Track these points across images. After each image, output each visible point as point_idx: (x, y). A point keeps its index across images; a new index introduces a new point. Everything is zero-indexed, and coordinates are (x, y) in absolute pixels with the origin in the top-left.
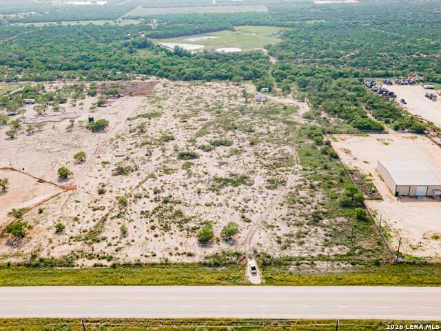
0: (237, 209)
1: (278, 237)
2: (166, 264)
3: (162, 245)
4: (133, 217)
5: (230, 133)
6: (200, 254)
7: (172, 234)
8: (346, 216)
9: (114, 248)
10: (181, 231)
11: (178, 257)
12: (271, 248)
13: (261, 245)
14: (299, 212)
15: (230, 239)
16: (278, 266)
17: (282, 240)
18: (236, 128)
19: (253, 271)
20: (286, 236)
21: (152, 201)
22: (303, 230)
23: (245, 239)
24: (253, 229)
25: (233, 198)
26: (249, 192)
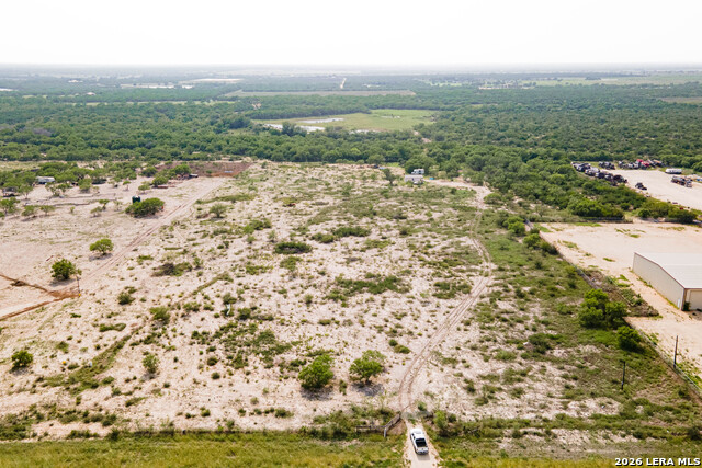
0: (380, 330)
1: (466, 381)
2: (230, 432)
3: (227, 395)
4: (176, 342)
5: (365, 220)
6: (304, 412)
7: (248, 373)
8: (598, 344)
9: (123, 399)
10: (268, 367)
11: (257, 418)
12: (455, 401)
13: (432, 397)
14: (502, 335)
15: (369, 383)
16: (473, 437)
17: (476, 387)
18: (375, 214)
19: (420, 449)
20: (484, 378)
21: (217, 316)
22: (516, 367)
23: (398, 385)
24: (415, 366)
25: (372, 311)
26: (403, 302)
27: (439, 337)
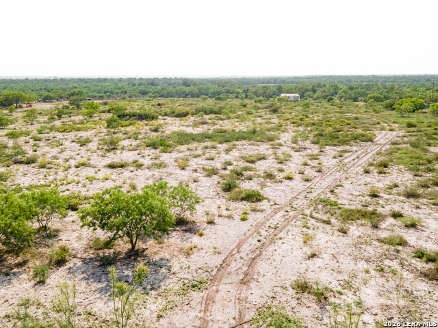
23: (218, 260)
24: (273, 222)
25: (207, 156)
26: (263, 148)
27: (328, 181)
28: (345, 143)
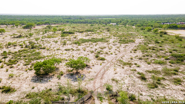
0: (92, 52)
1: (139, 73)
6: (25, 89)
7: (12, 68)
10: (26, 65)
13: (117, 82)
14: (154, 54)
21: (22, 48)
22: (169, 67)
23: (96, 74)
24: (107, 66)
25: (90, 47)
26: (105, 44)
27: (121, 55)
28: (127, 43)
